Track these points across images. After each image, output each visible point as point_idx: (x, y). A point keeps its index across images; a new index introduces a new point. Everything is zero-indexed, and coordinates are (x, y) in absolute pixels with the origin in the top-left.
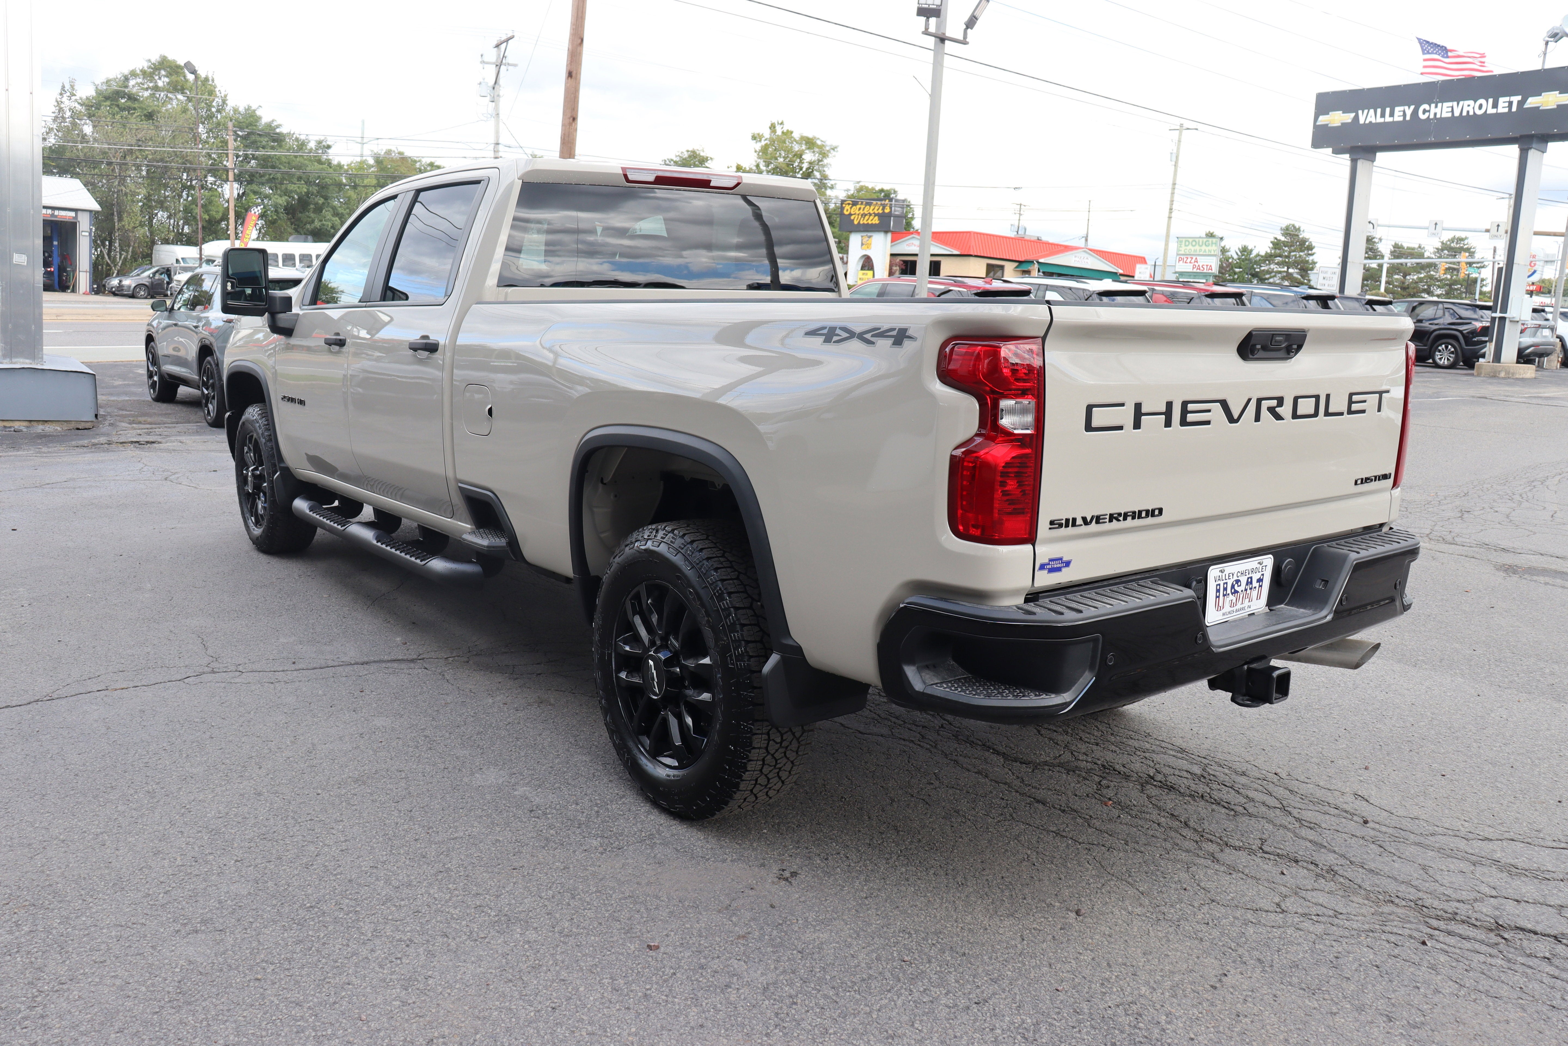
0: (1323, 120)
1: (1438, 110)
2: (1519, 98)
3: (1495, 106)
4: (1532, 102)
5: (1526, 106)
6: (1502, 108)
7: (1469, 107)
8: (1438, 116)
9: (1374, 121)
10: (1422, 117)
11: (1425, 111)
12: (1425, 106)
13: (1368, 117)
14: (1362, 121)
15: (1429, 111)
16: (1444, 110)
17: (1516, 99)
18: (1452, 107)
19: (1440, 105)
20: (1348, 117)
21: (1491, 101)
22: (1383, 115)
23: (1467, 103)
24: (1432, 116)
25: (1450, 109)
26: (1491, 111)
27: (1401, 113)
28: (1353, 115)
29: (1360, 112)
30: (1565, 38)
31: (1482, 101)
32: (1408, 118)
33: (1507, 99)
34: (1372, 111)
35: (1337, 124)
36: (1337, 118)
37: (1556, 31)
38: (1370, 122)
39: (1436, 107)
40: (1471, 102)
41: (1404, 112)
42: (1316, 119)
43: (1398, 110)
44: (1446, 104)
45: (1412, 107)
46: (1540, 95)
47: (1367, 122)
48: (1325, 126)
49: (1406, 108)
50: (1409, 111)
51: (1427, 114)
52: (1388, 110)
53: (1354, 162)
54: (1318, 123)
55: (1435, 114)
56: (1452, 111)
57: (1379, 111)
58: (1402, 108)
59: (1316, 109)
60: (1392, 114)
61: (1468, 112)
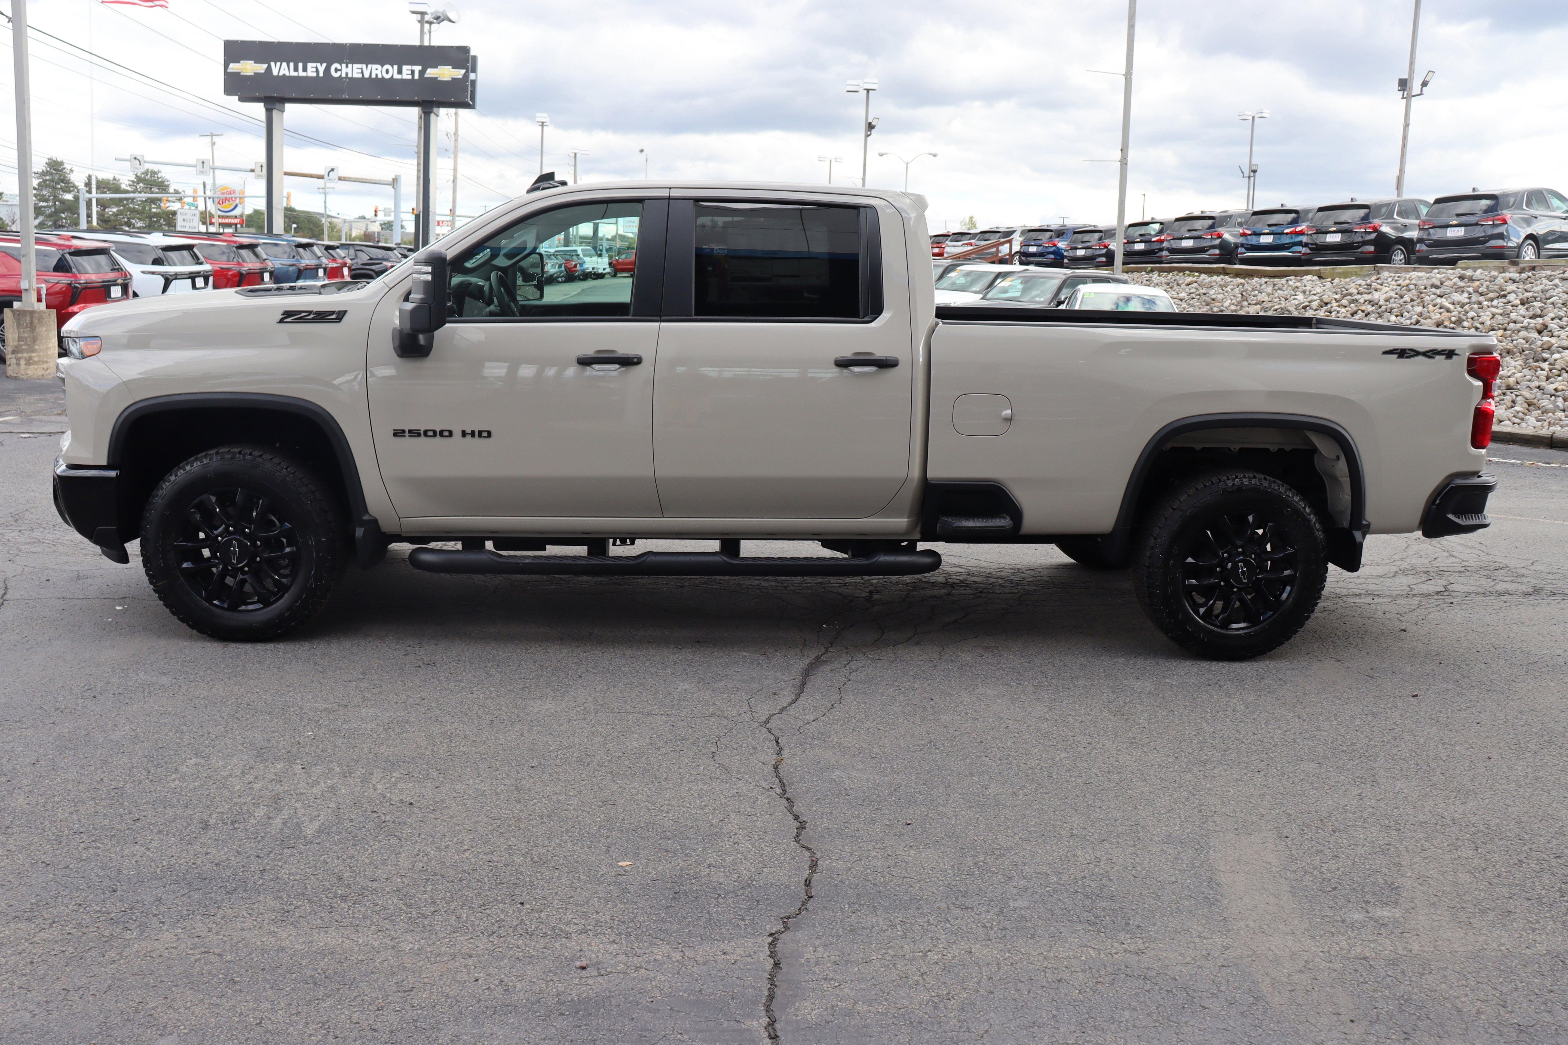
0: (233, 67)
1: (349, 70)
2: (420, 68)
3: (400, 72)
4: (431, 73)
5: (426, 76)
6: (406, 75)
7: (376, 71)
8: (350, 76)
9: (287, 74)
10: (336, 75)
11: (336, 70)
12: (336, 65)
13: (281, 69)
14: (275, 73)
15: (340, 70)
16: (354, 71)
17: (417, 68)
18: (362, 69)
19: (350, 65)
20: (261, 68)
21: (396, 67)
22: (296, 69)
23: (375, 66)
24: (344, 75)
25: (360, 71)
26: (397, 76)
27: (314, 69)
28: (265, 66)
29: (273, 64)
30: (445, 22)
31: (387, 66)
32: (321, 74)
33: (409, 67)
34: (284, 64)
35: (250, 73)
36: (248, 68)
37: (439, 15)
38: (284, 75)
39: (347, 67)
40: (379, 67)
41: (317, 68)
42: (226, 67)
43: (311, 66)
44: (356, 66)
45: (324, 65)
46: (437, 68)
47: (281, 74)
48: (237, 75)
49: (319, 65)
50: (322, 68)
51: (339, 73)
52: (300, 65)
53: (269, 111)
54: (229, 70)
55: (347, 74)
56: (362, 72)
57: (292, 65)
58: (314, 65)
59: (225, 55)
60: (305, 69)
61: (377, 75)
